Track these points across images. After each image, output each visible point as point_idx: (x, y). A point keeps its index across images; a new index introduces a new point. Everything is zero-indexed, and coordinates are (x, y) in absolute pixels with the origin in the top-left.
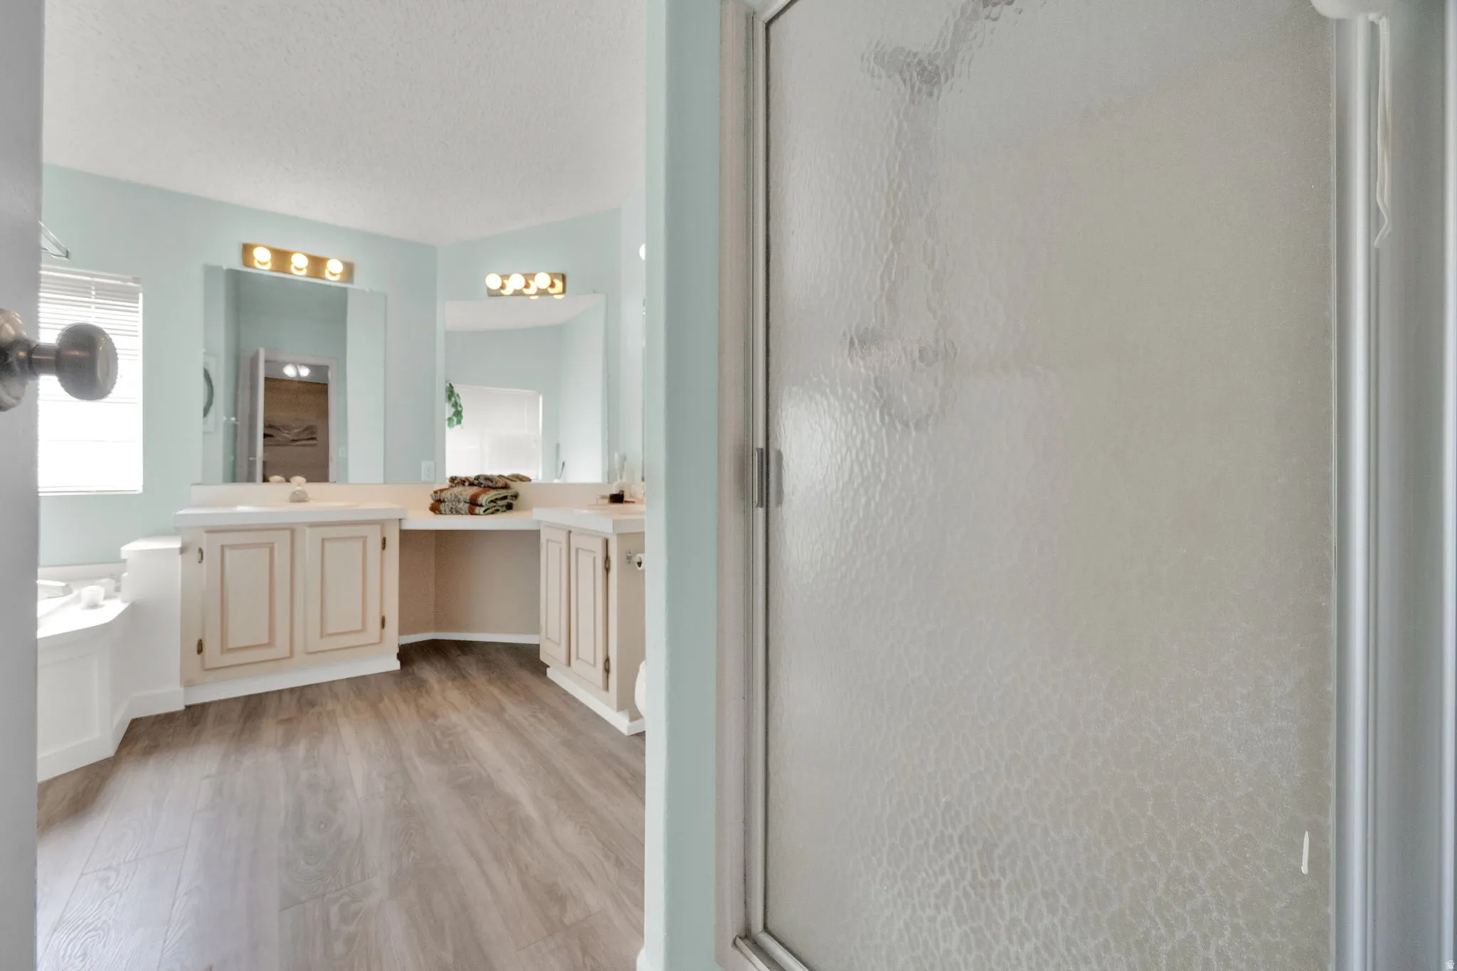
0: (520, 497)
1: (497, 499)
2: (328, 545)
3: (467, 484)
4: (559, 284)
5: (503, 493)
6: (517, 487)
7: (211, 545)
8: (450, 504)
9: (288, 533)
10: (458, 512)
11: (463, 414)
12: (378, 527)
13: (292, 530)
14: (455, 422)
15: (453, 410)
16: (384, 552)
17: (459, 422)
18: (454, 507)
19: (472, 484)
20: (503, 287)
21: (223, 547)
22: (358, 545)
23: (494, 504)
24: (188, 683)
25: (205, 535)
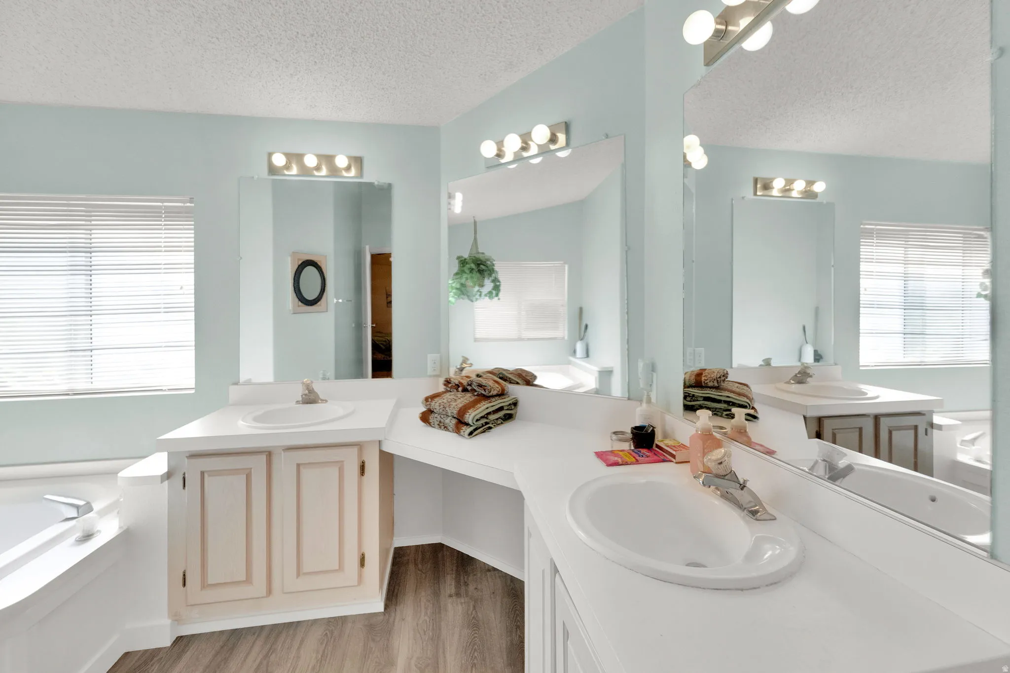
0: (520, 405)
1: (489, 413)
2: (304, 472)
3: (460, 389)
4: (562, 137)
5: (497, 403)
6: (517, 391)
7: (193, 470)
8: (438, 417)
9: (263, 458)
10: (446, 428)
11: (502, 288)
12: (355, 450)
13: (269, 454)
14: (494, 295)
15: (492, 285)
16: (363, 477)
17: (497, 295)
18: (442, 420)
19: (465, 390)
20: (500, 155)
21: (202, 473)
22: (334, 472)
23: (485, 420)
24: (177, 618)
25: (186, 460)
